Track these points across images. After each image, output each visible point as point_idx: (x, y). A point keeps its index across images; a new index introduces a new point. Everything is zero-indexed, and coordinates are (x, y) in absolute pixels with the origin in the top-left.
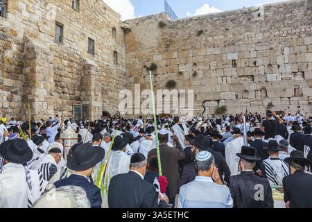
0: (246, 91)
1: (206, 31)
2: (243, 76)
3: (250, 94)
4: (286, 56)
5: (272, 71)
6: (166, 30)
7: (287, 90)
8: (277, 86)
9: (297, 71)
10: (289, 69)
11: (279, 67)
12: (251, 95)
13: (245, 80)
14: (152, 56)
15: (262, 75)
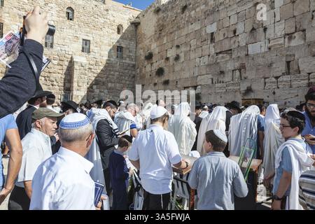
0: (222, 72)
1: (190, 4)
2: (220, 53)
3: (226, 75)
4: (277, 10)
5: (255, 38)
6: (161, 15)
7: (274, 66)
8: (260, 61)
9: (293, 30)
10: (280, 29)
11: (265, 29)
12: (227, 78)
13: (223, 58)
14: (151, 45)
15: (242, 47)
